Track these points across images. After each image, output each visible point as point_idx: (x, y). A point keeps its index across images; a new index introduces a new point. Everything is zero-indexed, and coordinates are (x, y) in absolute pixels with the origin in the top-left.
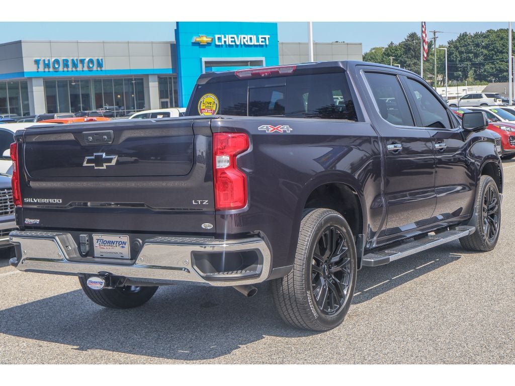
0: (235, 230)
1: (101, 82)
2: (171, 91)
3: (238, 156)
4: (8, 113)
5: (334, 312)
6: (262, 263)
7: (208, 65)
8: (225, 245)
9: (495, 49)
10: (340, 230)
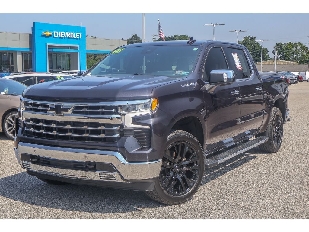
7: (50, 48)
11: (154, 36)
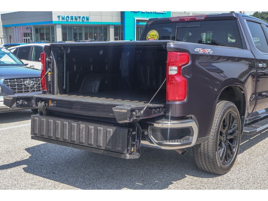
0: (178, 115)
1: (87, 27)
2: (119, 33)
3: (183, 67)
4: (44, 40)
5: (227, 163)
6: (193, 136)
7: (138, 21)
8: (169, 124)
10: (234, 114)
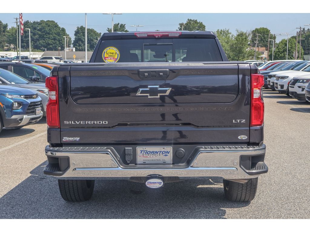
9: (45, 32)
11: (17, 19)
